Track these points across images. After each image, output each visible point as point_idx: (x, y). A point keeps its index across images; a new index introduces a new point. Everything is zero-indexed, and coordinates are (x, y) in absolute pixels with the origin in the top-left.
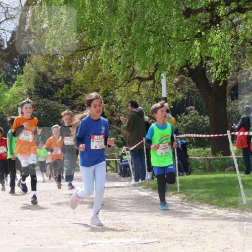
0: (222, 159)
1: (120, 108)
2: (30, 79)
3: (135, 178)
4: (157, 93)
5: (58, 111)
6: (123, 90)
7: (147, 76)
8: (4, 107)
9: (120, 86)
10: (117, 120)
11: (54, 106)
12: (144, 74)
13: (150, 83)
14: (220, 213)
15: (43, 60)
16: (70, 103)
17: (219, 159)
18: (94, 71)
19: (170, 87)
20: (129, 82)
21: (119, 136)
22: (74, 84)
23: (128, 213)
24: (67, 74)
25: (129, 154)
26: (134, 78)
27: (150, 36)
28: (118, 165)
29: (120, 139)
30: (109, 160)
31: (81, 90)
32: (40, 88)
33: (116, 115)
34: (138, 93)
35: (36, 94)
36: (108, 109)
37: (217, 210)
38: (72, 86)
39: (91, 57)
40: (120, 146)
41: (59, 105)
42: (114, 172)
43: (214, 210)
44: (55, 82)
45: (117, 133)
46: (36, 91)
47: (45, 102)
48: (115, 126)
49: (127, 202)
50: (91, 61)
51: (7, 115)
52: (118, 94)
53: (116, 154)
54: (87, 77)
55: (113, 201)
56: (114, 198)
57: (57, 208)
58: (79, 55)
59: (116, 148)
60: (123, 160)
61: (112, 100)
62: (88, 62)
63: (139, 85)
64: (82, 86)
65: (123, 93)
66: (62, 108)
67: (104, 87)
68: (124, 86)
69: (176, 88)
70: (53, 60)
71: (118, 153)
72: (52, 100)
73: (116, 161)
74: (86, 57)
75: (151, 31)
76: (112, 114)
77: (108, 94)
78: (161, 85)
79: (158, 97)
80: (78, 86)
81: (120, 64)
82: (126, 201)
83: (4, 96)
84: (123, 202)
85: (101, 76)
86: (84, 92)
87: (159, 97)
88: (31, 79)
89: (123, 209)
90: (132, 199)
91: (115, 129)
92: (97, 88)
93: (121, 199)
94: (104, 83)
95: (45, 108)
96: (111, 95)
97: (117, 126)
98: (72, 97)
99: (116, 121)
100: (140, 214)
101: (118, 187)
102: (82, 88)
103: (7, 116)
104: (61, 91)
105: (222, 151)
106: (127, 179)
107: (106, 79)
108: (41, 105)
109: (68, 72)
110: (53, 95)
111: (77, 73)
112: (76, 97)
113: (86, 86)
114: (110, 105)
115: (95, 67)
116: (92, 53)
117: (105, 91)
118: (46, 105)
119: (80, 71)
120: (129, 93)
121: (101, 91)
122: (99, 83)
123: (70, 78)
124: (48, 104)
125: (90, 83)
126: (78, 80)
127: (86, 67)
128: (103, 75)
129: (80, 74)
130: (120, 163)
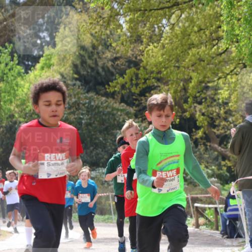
1: (226, 113)
2: (65, 57)
3: (250, 241)
5: (113, 115)
6: (234, 80)
8: (17, 106)
10: (221, 134)
11: (107, 107)
15: (91, 23)
16: (137, 103)
18: (182, 46)
20: (245, 66)
21: (223, 163)
22: (144, 68)
24: (132, 50)
25: (241, 196)
28: (219, 217)
29: (225, 168)
30: (203, 205)
31: (159, 80)
33: (219, 126)
35: (74, 85)
36: (203, 114)
38: (141, 71)
40: (225, 181)
41: (116, 105)
42: (212, 228)
44: (109, 64)
45: (220, 158)
47: (91, 99)
48: (216, 146)
50: (177, 28)
51: (22, 120)
52: (223, 88)
54: (170, 56)
58: (156, 18)
59: (216, 184)
60: (229, 208)
62: (170, 29)
64: (159, 72)
65: (233, 85)
66: (121, 110)
67: (199, 74)
68: (237, 74)
70: (109, 24)
71: (222, 195)
72: (103, 96)
73: (216, 209)
74: (169, 20)
76: (212, 124)
77: (207, 88)
80: (152, 72)
83: (17, 85)
85: (194, 55)
88: (68, 56)
91: (215, 150)
92: (186, 77)
94: (199, 67)
95: (90, 109)
97: (220, 145)
98: (140, 92)
99: (218, 136)
102: (159, 75)
103: (20, 123)
104: (121, 80)
106: (235, 241)
107: (204, 61)
108: (84, 105)
109: (134, 47)
110: (106, 86)
111: (149, 48)
112: (146, 92)
113: (167, 73)
114: (208, 106)
115: (184, 38)
116: (180, 14)
117: (201, 82)
118: (92, 104)
119: (155, 44)
120: (243, 87)
121: (193, 81)
122: (190, 68)
123: (138, 58)
124: (97, 102)
125: (174, 66)
126: (152, 61)
127: (168, 39)
128: (198, 53)
129: (155, 50)
130: (224, 213)
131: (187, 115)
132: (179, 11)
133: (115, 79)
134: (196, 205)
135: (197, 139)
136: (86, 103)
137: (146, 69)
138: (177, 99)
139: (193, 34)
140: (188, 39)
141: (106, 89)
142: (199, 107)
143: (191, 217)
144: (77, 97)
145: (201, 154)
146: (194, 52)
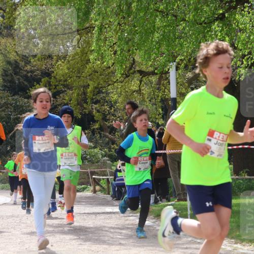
0: (246, 179)
1: (114, 110)
4: (164, 92)
6: (120, 86)
7: (151, 69)
9: (115, 82)
10: (110, 125)
11: (28, 106)
12: (147, 67)
13: (154, 79)
14: (243, 250)
15: (14, 45)
17: (242, 179)
18: (82, 61)
19: (181, 85)
20: (127, 76)
21: (113, 146)
22: (55, 77)
23: (122, 247)
24: (46, 65)
26: (135, 72)
27: (157, 16)
28: (110, 185)
29: (113, 150)
30: (98, 177)
31: (65, 86)
32: (10, 82)
33: (109, 120)
34: (139, 91)
35: (4, 90)
36: (98, 111)
37: (239, 246)
38: (52, 80)
39: (78, 43)
40: (114, 160)
42: (105, 194)
43: (235, 246)
44: (29, 75)
45: (111, 143)
46: (5, 86)
47: (16, 101)
48: (107, 134)
49: (121, 233)
52: (113, 93)
53: (108, 170)
54: (73, 69)
55: (103, 230)
56: (104, 227)
57: (29, 238)
59: (108, 162)
60: (117, 179)
61: (105, 100)
63: (141, 82)
64: (66, 80)
65: (119, 90)
67: (95, 82)
68: (121, 82)
69: (189, 86)
71: (112, 169)
72: (25, 98)
73: (108, 179)
75: (157, 11)
76: (105, 119)
77: (100, 92)
78: (169, 82)
79: (165, 97)
80: (60, 81)
81: (115, 53)
82: (120, 231)
84: (115, 232)
85: (90, 68)
86: (68, 88)
87: (167, 97)
89: (115, 241)
90: (128, 228)
91: (107, 137)
92: (85, 84)
93: (113, 228)
94: (94, 77)
95: (16, 108)
96: (103, 93)
97: (110, 133)
99: (109, 127)
100: (138, 248)
101: (110, 213)
102: (65, 83)
105: (247, 170)
107: (97, 72)
108: (11, 105)
109: (47, 62)
110: (27, 91)
111: (59, 63)
112: (57, 95)
113: (71, 81)
114: (102, 106)
115: (83, 56)
116: (79, 38)
117: (96, 88)
118: (18, 104)
119: (63, 61)
120: (127, 92)
121: (90, 87)
122: (88, 78)
123: (50, 70)
124: (21, 103)
125: (76, 76)
126: (61, 72)
127: (72, 56)
128: (93, 66)
129: (63, 64)
130: (113, 182)
131: (87, 111)
132: (78, 36)
133: (34, 86)
134: (94, 177)
135: (94, 129)
136: (13, 103)
137: (56, 78)
138: (79, 101)
139: (89, 52)
140: (86, 56)
141: (27, 93)
142: (95, 106)
143: (90, 185)
144: (6, 99)
145: (97, 140)
146: (90, 66)
